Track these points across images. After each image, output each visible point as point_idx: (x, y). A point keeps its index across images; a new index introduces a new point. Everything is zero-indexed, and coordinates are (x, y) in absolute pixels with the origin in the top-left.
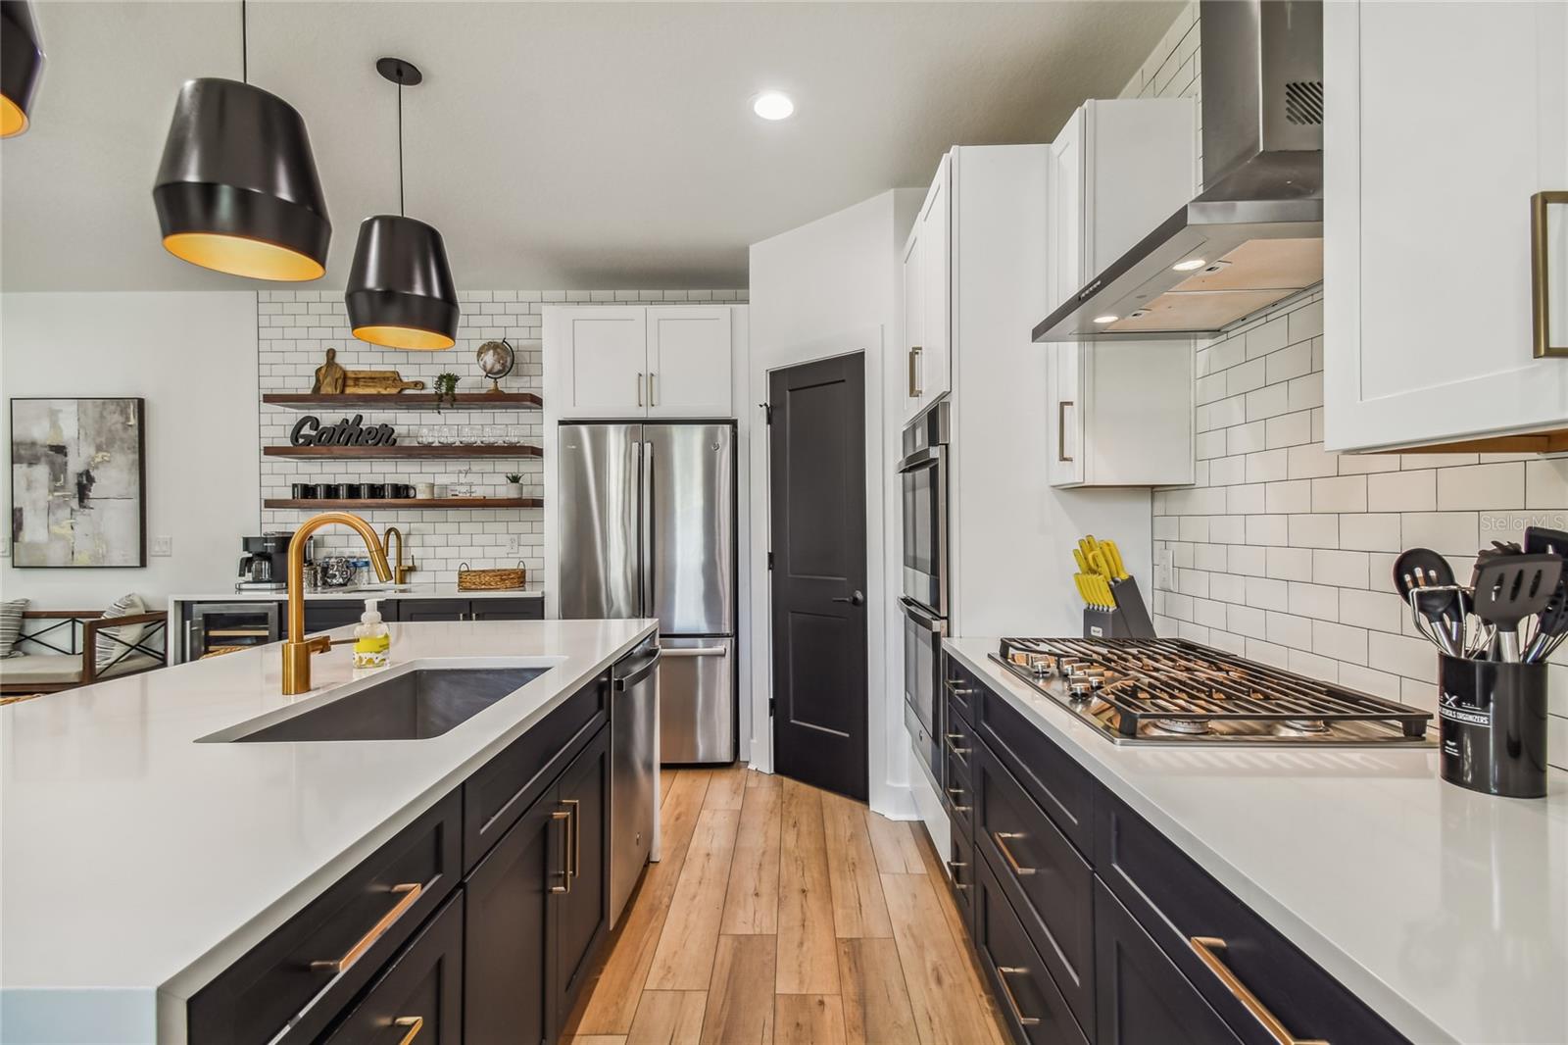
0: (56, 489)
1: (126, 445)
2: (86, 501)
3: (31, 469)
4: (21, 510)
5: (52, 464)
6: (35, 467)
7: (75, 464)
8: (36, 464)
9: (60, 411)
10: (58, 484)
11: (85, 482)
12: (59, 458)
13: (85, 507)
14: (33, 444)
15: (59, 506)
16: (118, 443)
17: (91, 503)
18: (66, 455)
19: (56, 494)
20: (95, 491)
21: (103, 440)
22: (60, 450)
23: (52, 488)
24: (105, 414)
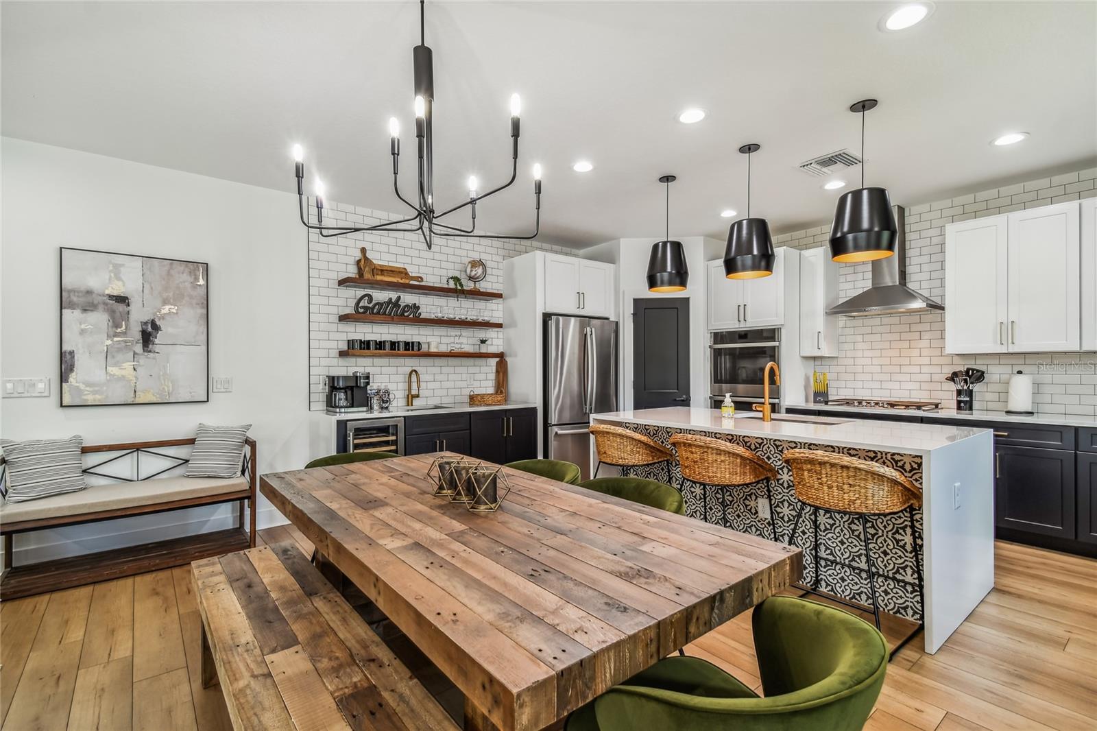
0: (116, 335)
1: (194, 302)
2: (150, 346)
3: (85, 315)
4: (72, 353)
5: (112, 312)
6: (90, 314)
7: (139, 314)
8: (92, 311)
9: (123, 265)
10: (119, 330)
11: (150, 329)
12: (121, 307)
13: (150, 351)
14: (89, 292)
15: (119, 350)
16: (187, 299)
17: (157, 348)
18: (128, 305)
19: (115, 339)
20: (159, 338)
21: (171, 294)
22: (122, 300)
23: (111, 333)
24: (172, 272)
